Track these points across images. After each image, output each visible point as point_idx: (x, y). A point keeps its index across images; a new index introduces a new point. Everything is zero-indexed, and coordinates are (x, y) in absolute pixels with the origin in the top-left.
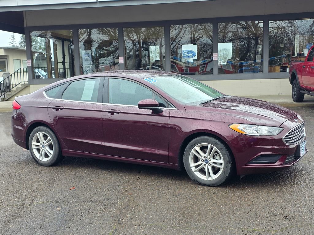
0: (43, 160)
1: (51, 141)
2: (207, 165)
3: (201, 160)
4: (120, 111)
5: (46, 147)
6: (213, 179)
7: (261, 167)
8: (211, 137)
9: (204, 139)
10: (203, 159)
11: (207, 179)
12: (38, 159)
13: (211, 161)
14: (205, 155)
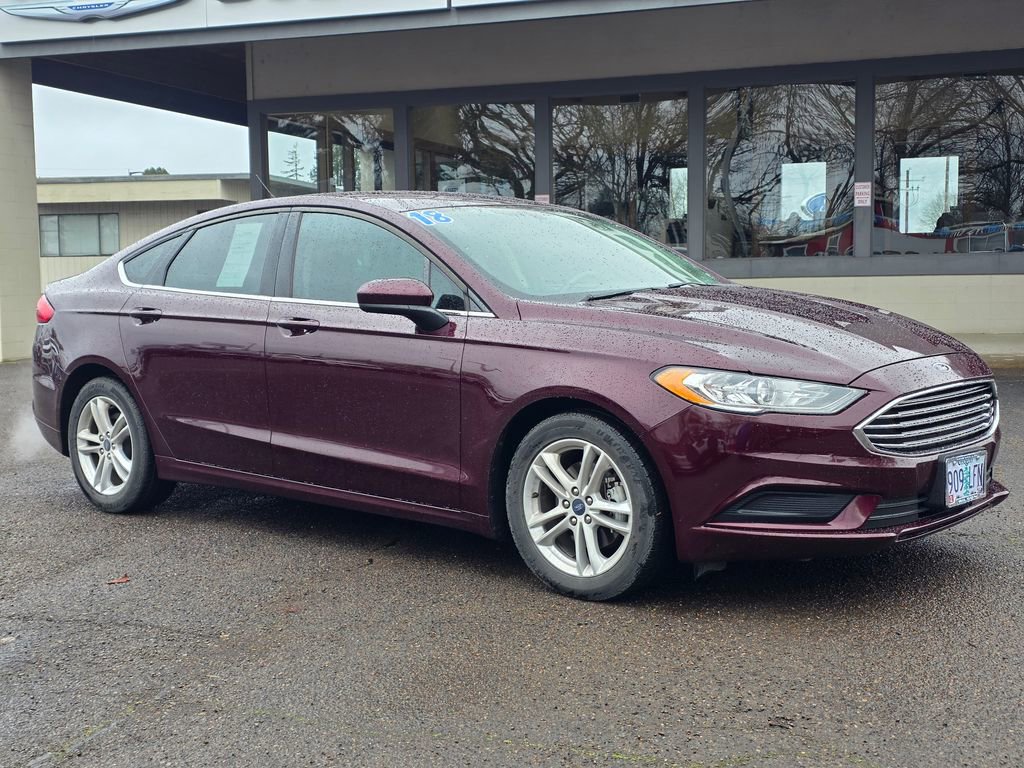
0: (105, 492)
1: (127, 426)
2: (581, 519)
3: (560, 501)
4: (316, 324)
5: (114, 448)
6: (599, 572)
7: (766, 534)
8: (593, 414)
9: (569, 423)
10: (568, 497)
11: (577, 574)
12: (92, 488)
13: (592, 506)
14: (575, 483)
